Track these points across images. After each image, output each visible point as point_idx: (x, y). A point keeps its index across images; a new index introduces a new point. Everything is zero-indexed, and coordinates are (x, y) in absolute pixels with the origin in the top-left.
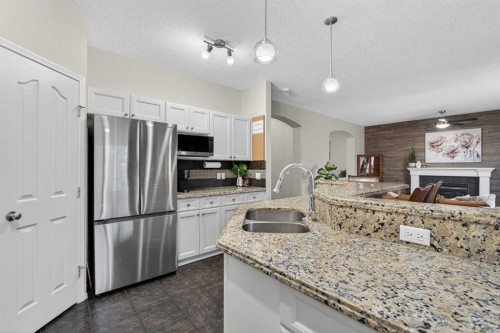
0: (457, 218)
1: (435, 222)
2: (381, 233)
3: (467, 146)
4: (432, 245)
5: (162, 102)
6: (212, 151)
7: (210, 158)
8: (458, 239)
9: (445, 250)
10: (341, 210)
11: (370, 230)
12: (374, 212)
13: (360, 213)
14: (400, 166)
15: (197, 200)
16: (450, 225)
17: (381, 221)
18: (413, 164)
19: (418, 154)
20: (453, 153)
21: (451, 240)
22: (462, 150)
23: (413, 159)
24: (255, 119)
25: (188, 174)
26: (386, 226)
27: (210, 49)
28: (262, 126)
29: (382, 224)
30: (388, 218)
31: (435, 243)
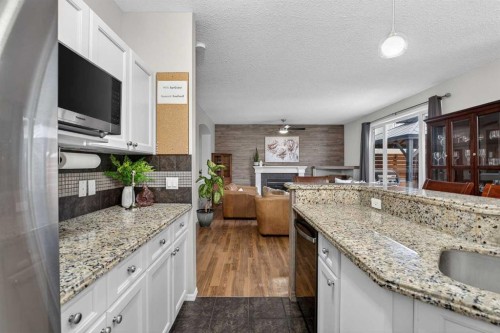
3: (291, 150)
14: (246, 165)
18: (257, 163)
19: (260, 155)
20: (283, 155)
22: (288, 152)
23: (256, 159)
24: (164, 77)
28: (185, 91)
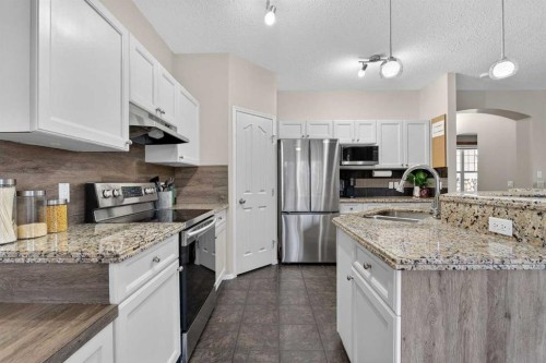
0: (532, 207)
1: (517, 212)
2: (476, 226)
4: (514, 236)
5: (330, 122)
6: (377, 160)
7: (377, 167)
8: (534, 228)
9: (525, 240)
10: (447, 205)
11: (467, 223)
12: (471, 205)
13: (461, 206)
15: (360, 205)
16: (527, 214)
17: (477, 214)
21: (528, 230)
24: (434, 121)
25: (354, 182)
26: (480, 218)
27: (365, 68)
28: (443, 127)
29: (477, 217)
30: (481, 211)
31: (517, 233)
